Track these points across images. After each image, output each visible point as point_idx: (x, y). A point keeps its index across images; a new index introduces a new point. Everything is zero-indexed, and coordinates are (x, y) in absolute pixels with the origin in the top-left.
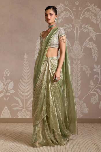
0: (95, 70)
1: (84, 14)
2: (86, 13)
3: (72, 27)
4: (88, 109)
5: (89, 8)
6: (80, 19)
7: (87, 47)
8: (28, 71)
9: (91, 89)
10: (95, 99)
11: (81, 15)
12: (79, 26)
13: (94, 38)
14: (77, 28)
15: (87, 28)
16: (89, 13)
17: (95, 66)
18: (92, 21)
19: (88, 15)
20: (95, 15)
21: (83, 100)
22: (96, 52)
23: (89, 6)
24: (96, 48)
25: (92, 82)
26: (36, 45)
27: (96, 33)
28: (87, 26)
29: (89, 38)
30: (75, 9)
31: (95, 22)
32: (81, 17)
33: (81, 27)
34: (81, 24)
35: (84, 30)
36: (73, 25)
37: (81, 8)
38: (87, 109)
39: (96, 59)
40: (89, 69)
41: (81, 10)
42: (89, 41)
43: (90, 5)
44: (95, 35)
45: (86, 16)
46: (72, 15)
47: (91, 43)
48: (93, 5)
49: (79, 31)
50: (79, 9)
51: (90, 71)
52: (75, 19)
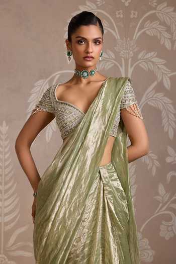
0: (169, 160)
1: (142, 27)
2: (147, 24)
3: (114, 57)
4: (154, 252)
5: (155, 13)
6: (134, 38)
7: (151, 106)
8: (7, 163)
9: (161, 205)
10: (170, 229)
11: (137, 29)
12: (132, 55)
13: (167, 84)
14: (126, 60)
15: (150, 61)
16: (156, 24)
17: (170, 150)
18: (162, 43)
19: (152, 29)
20: (169, 30)
21: (141, 230)
22: (172, 117)
23: (155, 9)
24: (171, 108)
25: (161, 189)
27: (173, 72)
28: (150, 55)
29: (155, 83)
30: (122, 16)
31: (168, 45)
32: (137, 35)
33: (135, 59)
34: (136, 50)
35: (144, 66)
36: (117, 54)
37: (136, 13)
38: (151, 253)
39: (171, 135)
40: (155, 157)
41: (136, 16)
42: (154, 91)
43: (156, 6)
45: (148, 32)
46: (114, 30)
47: (160, 95)
48: (165, 4)
49: (131, 67)
50: (132, 16)
51: (157, 163)
52: (122, 39)
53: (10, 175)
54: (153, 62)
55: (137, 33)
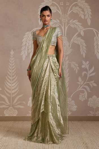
0: (83, 66)
1: (71, 9)
2: (74, 8)
4: (76, 106)
5: (77, 3)
6: (68, 14)
7: (75, 43)
9: (80, 86)
10: (83, 96)
11: (69, 10)
13: (82, 34)
14: (65, 24)
16: (77, 8)
17: (84, 62)
18: (80, 16)
19: (75, 10)
20: (83, 11)
21: (71, 97)
22: (85, 48)
23: (77, 1)
24: (84, 45)
25: (80, 79)
26: (23, 41)
28: (75, 21)
29: (77, 33)
30: (63, 4)
31: (83, 17)
32: (69, 12)
33: (68, 23)
34: (69, 19)
35: (72, 26)
36: (60, 21)
37: (69, 3)
38: (75, 107)
39: (84, 56)
40: (77, 65)
41: (69, 5)
42: (77, 37)
44: (84, 31)
45: (74, 11)
46: (59, 11)
47: (79, 38)
49: (67, 26)
50: (67, 5)
51: (78, 68)
52: (63, 14)
53: (15, 73)
54: (76, 24)
55: (69, 11)
